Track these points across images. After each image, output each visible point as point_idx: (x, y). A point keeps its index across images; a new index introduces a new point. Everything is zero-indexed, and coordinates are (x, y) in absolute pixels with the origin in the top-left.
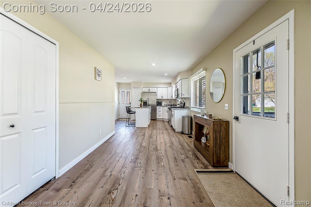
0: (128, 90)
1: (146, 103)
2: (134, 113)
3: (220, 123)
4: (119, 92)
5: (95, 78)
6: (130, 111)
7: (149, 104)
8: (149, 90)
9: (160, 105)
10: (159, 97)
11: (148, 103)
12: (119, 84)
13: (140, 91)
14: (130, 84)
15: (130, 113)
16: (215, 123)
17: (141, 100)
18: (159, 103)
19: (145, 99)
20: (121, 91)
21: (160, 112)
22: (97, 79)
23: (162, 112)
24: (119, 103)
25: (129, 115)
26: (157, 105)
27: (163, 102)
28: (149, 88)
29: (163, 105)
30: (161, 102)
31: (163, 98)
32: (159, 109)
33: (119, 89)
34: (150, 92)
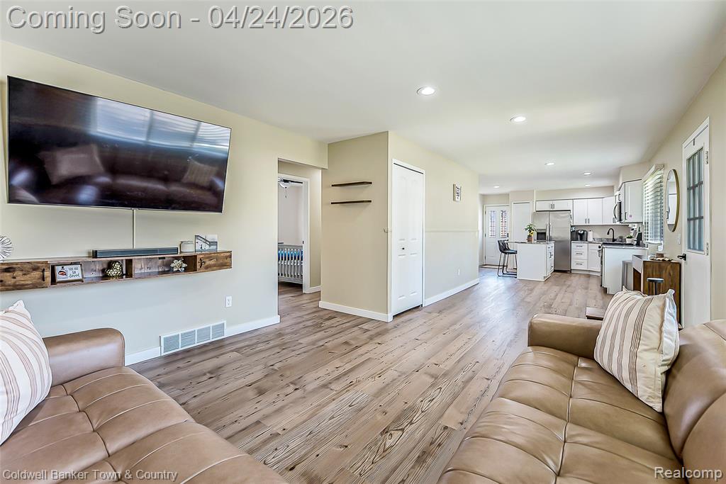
0: (504, 209)
1: (545, 233)
2: (516, 253)
3: (660, 265)
4: (484, 213)
5: (454, 199)
6: (505, 249)
7: (550, 237)
8: (553, 206)
9: (581, 239)
10: (579, 221)
11: (547, 234)
12: (484, 198)
13: (529, 209)
14: (507, 195)
15: (506, 253)
16: (647, 264)
17: (530, 228)
18: (580, 234)
19: (540, 226)
20: (488, 210)
21: (582, 256)
22: (456, 199)
23: (584, 256)
24: (485, 235)
25: (505, 257)
26: (574, 239)
27: (591, 232)
28: (551, 202)
29: (590, 239)
30: (584, 231)
31: (589, 224)
32: (580, 248)
33: (485, 206)
34: (554, 209)
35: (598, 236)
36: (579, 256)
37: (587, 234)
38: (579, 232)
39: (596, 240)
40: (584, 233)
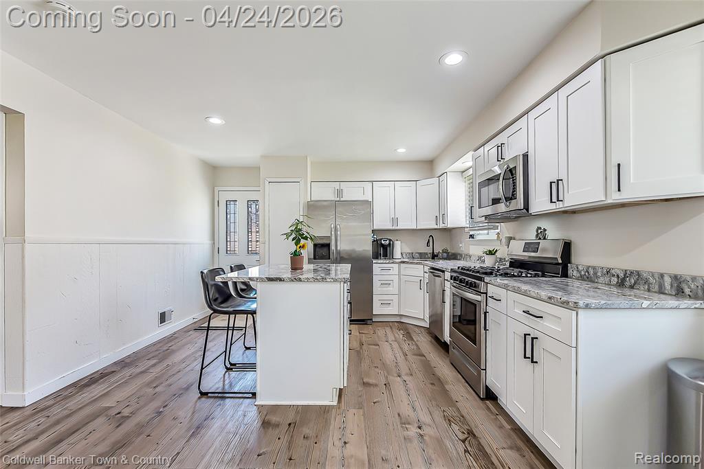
1: (328, 246)
4: (215, 204)
7: (338, 253)
8: (339, 192)
9: (385, 255)
10: (382, 222)
11: (333, 247)
12: (214, 171)
13: (298, 195)
18: (383, 245)
19: (320, 230)
20: (223, 198)
21: (390, 288)
23: (393, 289)
24: (217, 250)
26: (376, 256)
27: (399, 243)
28: (336, 186)
29: (397, 254)
30: (390, 240)
31: (398, 228)
32: (384, 272)
33: (216, 189)
34: (341, 199)
35: (408, 250)
36: (386, 289)
37: (393, 246)
38: (383, 242)
39: (404, 256)
40: (390, 244)
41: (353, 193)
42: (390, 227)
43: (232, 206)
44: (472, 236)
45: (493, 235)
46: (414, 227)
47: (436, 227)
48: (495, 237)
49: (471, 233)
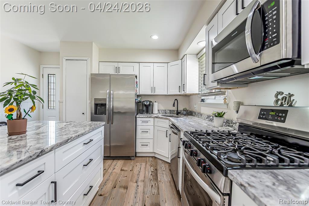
4: (41, 76)
8: (117, 69)
9: (147, 112)
10: (144, 89)
18: (145, 105)
21: (148, 135)
23: (150, 135)
26: (139, 111)
27: (157, 103)
28: (116, 65)
29: (155, 111)
30: (150, 102)
31: (156, 94)
32: (144, 124)
33: (42, 67)
34: (119, 74)
35: (162, 108)
36: (145, 135)
37: (153, 105)
38: (145, 103)
39: (160, 112)
40: (150, 104)
41: (126, 70)
42: (150, 93)
43: (52, 78)
44: (203, 100)
45: (220, 100)
46: (166, 94)
47: (179, 93)
48: (222, 102)
49: (203, 98)
